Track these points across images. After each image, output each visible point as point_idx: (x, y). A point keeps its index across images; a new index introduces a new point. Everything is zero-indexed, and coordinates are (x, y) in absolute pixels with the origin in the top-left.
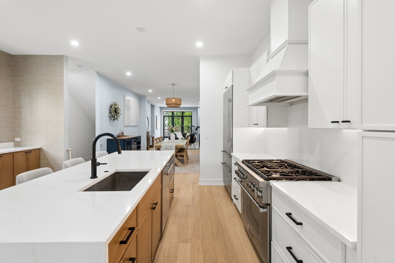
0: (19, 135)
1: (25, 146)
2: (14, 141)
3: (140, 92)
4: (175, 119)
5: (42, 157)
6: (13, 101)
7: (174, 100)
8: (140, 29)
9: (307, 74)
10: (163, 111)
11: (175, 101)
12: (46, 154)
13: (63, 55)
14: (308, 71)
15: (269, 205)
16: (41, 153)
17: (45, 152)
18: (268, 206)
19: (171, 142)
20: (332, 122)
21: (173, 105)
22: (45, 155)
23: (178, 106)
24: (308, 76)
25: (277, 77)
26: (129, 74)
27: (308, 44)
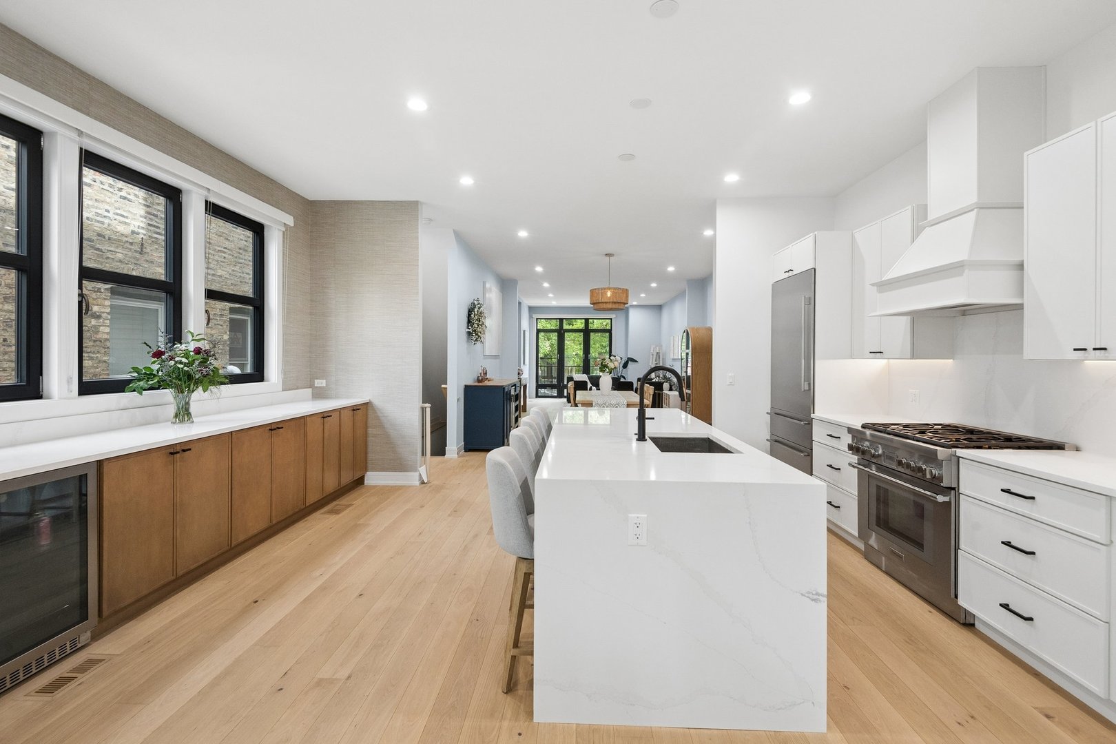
0: (323, 374)
1: (337, 397)
2: (311, 386)
3: (509, 270)
4: (568, 337)
5: (371, 422)
6: (311, 300)
7: (609, 294)
8: (629, 157)
9: (1020, 266)
10: (536, 316)
11: (613, 293)
12: (380, 415)
13: (417, 202)
14: (1023, 261)
15: (954, 489)
16: (370, 412)
17: (378, 411)
18: (953, 492)
19: (602, 395)
20: (1075, 350)
21: (610, 306)
22: (378, 418)
23: (621, 306)
24: (1023, 270)
25: (966, 271)
26: (523, 234)
27: (1023, 208)
